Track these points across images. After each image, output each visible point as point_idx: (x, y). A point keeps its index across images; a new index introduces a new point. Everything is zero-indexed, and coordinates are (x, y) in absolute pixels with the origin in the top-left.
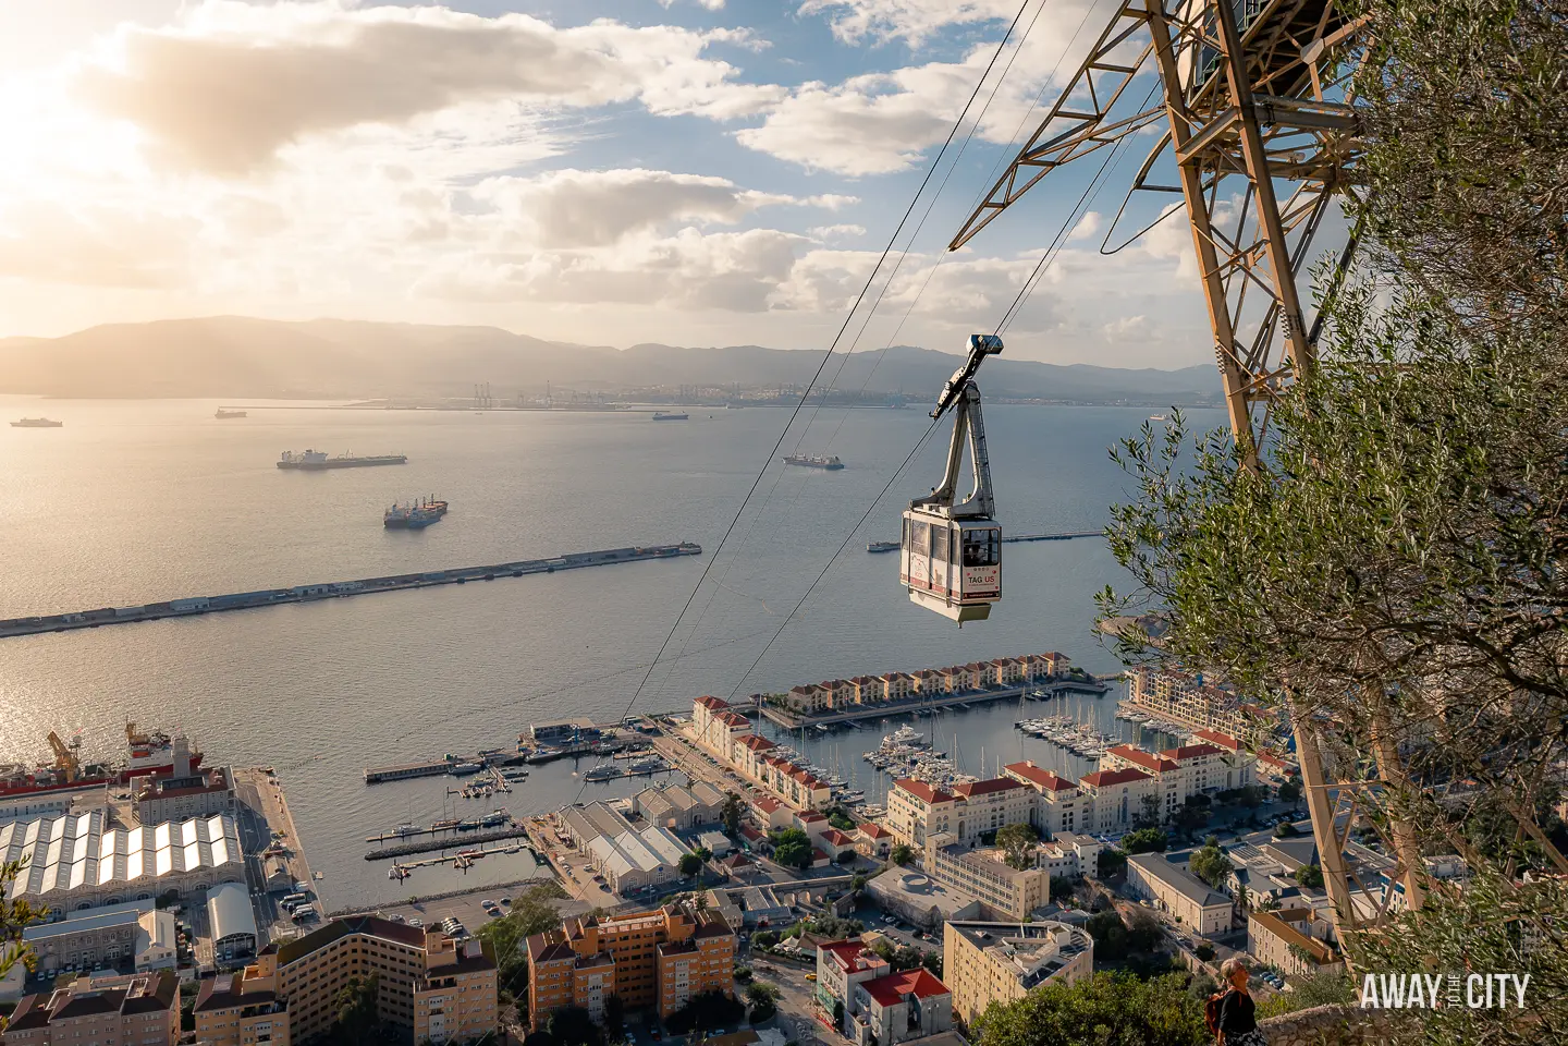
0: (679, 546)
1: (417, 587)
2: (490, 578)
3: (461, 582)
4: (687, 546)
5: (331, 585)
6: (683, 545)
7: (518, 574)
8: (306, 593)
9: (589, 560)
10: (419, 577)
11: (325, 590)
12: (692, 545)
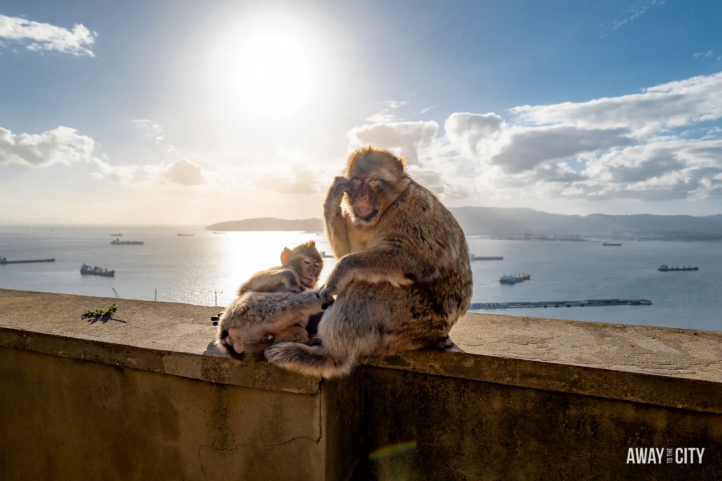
0: (640, 300)
1: (529, 307)
2: (557, 306)
3: (545, 307)
4: (644, 300)
5: (497, 304)
6: (642, 300)
7: (569, 306)
8: (489, 305)
9: (598, 303)
10: (529, 303)
11: (496, 305)
12: (646, 301)
